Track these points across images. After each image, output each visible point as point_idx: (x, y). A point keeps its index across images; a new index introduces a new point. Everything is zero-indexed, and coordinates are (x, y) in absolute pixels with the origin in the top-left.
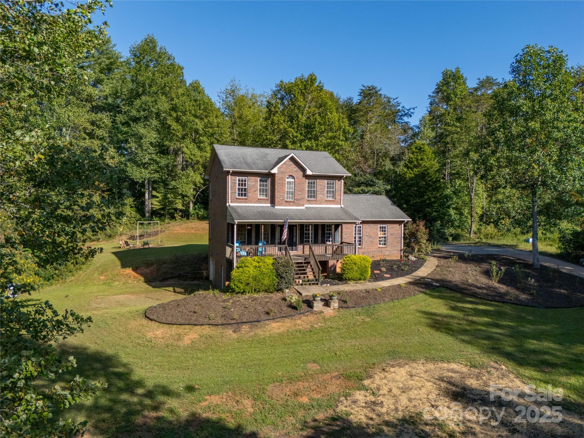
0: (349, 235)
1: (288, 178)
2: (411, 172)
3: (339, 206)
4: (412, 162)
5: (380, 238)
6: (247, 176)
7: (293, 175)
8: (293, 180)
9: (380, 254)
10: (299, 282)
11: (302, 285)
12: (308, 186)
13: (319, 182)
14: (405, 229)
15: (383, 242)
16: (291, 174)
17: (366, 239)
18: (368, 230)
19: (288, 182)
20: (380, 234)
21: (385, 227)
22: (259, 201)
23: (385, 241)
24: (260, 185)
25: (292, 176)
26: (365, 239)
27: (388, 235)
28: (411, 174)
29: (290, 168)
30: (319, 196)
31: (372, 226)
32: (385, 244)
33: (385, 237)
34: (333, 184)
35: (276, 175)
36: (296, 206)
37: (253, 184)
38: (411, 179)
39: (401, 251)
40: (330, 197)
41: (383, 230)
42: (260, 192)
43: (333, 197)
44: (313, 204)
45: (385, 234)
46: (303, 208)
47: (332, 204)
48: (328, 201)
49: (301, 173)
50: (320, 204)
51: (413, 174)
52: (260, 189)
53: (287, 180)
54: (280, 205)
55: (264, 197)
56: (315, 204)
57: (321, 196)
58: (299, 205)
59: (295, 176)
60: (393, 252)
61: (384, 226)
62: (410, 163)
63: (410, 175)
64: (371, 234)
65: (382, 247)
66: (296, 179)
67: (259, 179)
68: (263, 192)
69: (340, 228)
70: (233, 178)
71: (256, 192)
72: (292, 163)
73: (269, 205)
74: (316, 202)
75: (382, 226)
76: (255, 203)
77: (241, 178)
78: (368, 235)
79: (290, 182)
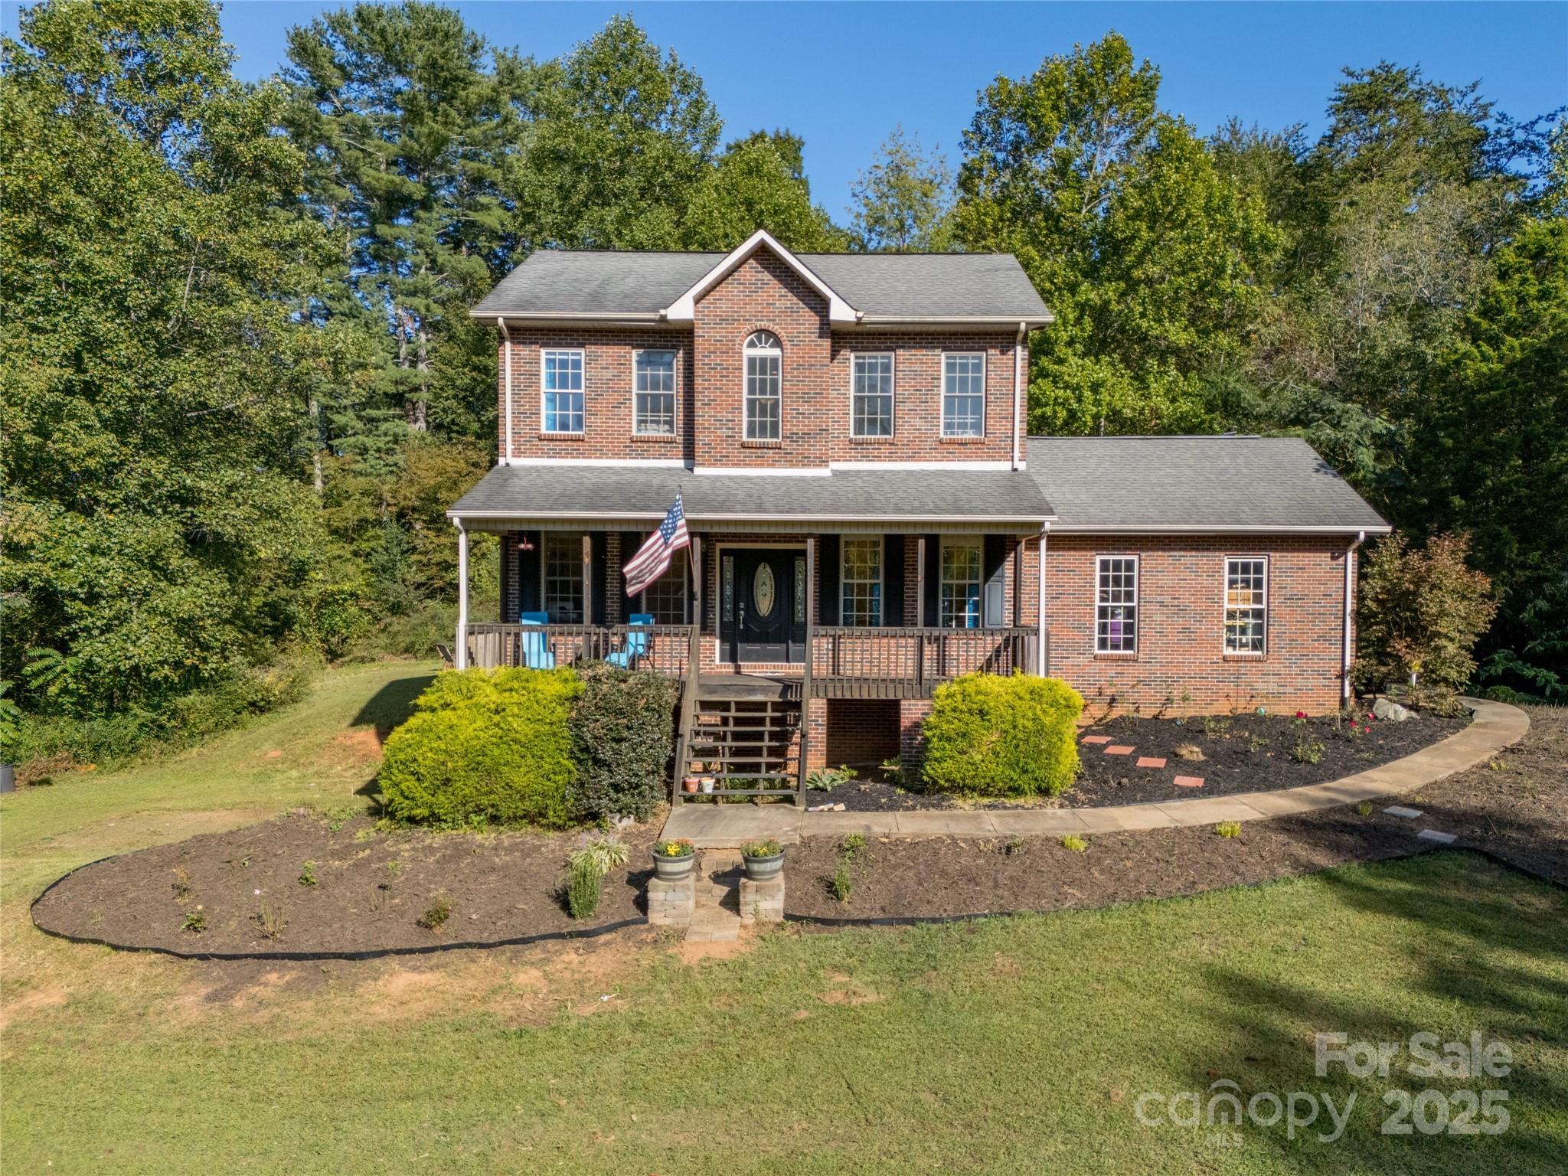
0: (1070, 601)
1: (752, 345)
2: (1491, 352)
3: (1005, 466)
4: (1500, 312)
5: (1231, 615)
6: (582, 345)
7: (776, 329)
8: (776, 352)
9: (1230, 688)
10: (700, 789)
11: (713, 800)
12: (859, 381)
13: (905, 359)
14: (1362, 576)
15: (1250, 637)
16: (764, 324)
17: (1158, 618)
18: (1167, 580)
19: (752, 361)
20: (1234, 599)
21: (1258, 568)
22: (637, 446)
23: (1258, 630)
24: (642, 380)
25: (770, 334)
26: (1151, 620)
27: (1273, 601)
28: (1485, 358)
29: (762, 297)
30: (908, 424)
31: (1190, 558)
32: (1257, 645)
33: (1258, 614)
34: (977, 368)
35: (698, 332)
36: (792, 465)
37: (607, 374)
38: (1490, 382)
39: (1342, 677)
40: (963, 426)
41: (1249, 578)
42: (642, 408)
43: (976, 427)
44: (878, 458)
45: (1258, 598)
46: (824, 472)
47: (967, 458)
48: (952, 443)
49: (812, 320)
50: (911, 458)
51: (1501, 359)
52: (642, 398)
53: (748, 352)
54: (715, 462)
55: (660, 432)
56: (890, 458)
57: (918, 423)
58: (805, 461)
59: (783, 335)
60: (1300, 682)
61: (1252, 559)
62: (1492, 320)
63: (1484, 368)
64: (1186, 598)
65: (1238, 660)
66: (787, 345)
67: (635, 354)
68: (656, 409)
69: (1008, 566)
70: (525, 351)
71: (623, 411)
72: (767, 276)
73: (680, 463)
74: (894, 451)
75: (1240, 560)
76: (616, 455)
77: (559, 353)
78: (1167, 599)
79: (763, 360)
